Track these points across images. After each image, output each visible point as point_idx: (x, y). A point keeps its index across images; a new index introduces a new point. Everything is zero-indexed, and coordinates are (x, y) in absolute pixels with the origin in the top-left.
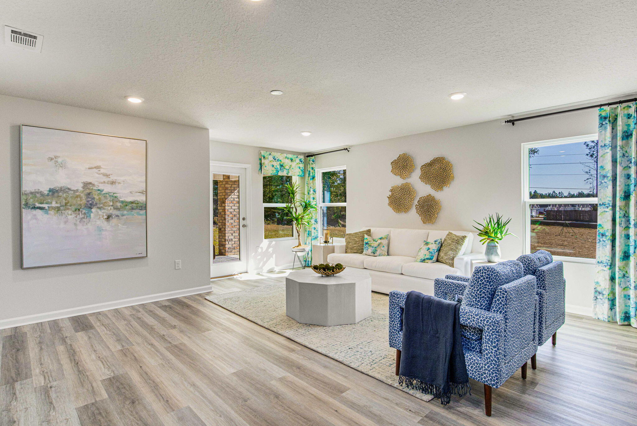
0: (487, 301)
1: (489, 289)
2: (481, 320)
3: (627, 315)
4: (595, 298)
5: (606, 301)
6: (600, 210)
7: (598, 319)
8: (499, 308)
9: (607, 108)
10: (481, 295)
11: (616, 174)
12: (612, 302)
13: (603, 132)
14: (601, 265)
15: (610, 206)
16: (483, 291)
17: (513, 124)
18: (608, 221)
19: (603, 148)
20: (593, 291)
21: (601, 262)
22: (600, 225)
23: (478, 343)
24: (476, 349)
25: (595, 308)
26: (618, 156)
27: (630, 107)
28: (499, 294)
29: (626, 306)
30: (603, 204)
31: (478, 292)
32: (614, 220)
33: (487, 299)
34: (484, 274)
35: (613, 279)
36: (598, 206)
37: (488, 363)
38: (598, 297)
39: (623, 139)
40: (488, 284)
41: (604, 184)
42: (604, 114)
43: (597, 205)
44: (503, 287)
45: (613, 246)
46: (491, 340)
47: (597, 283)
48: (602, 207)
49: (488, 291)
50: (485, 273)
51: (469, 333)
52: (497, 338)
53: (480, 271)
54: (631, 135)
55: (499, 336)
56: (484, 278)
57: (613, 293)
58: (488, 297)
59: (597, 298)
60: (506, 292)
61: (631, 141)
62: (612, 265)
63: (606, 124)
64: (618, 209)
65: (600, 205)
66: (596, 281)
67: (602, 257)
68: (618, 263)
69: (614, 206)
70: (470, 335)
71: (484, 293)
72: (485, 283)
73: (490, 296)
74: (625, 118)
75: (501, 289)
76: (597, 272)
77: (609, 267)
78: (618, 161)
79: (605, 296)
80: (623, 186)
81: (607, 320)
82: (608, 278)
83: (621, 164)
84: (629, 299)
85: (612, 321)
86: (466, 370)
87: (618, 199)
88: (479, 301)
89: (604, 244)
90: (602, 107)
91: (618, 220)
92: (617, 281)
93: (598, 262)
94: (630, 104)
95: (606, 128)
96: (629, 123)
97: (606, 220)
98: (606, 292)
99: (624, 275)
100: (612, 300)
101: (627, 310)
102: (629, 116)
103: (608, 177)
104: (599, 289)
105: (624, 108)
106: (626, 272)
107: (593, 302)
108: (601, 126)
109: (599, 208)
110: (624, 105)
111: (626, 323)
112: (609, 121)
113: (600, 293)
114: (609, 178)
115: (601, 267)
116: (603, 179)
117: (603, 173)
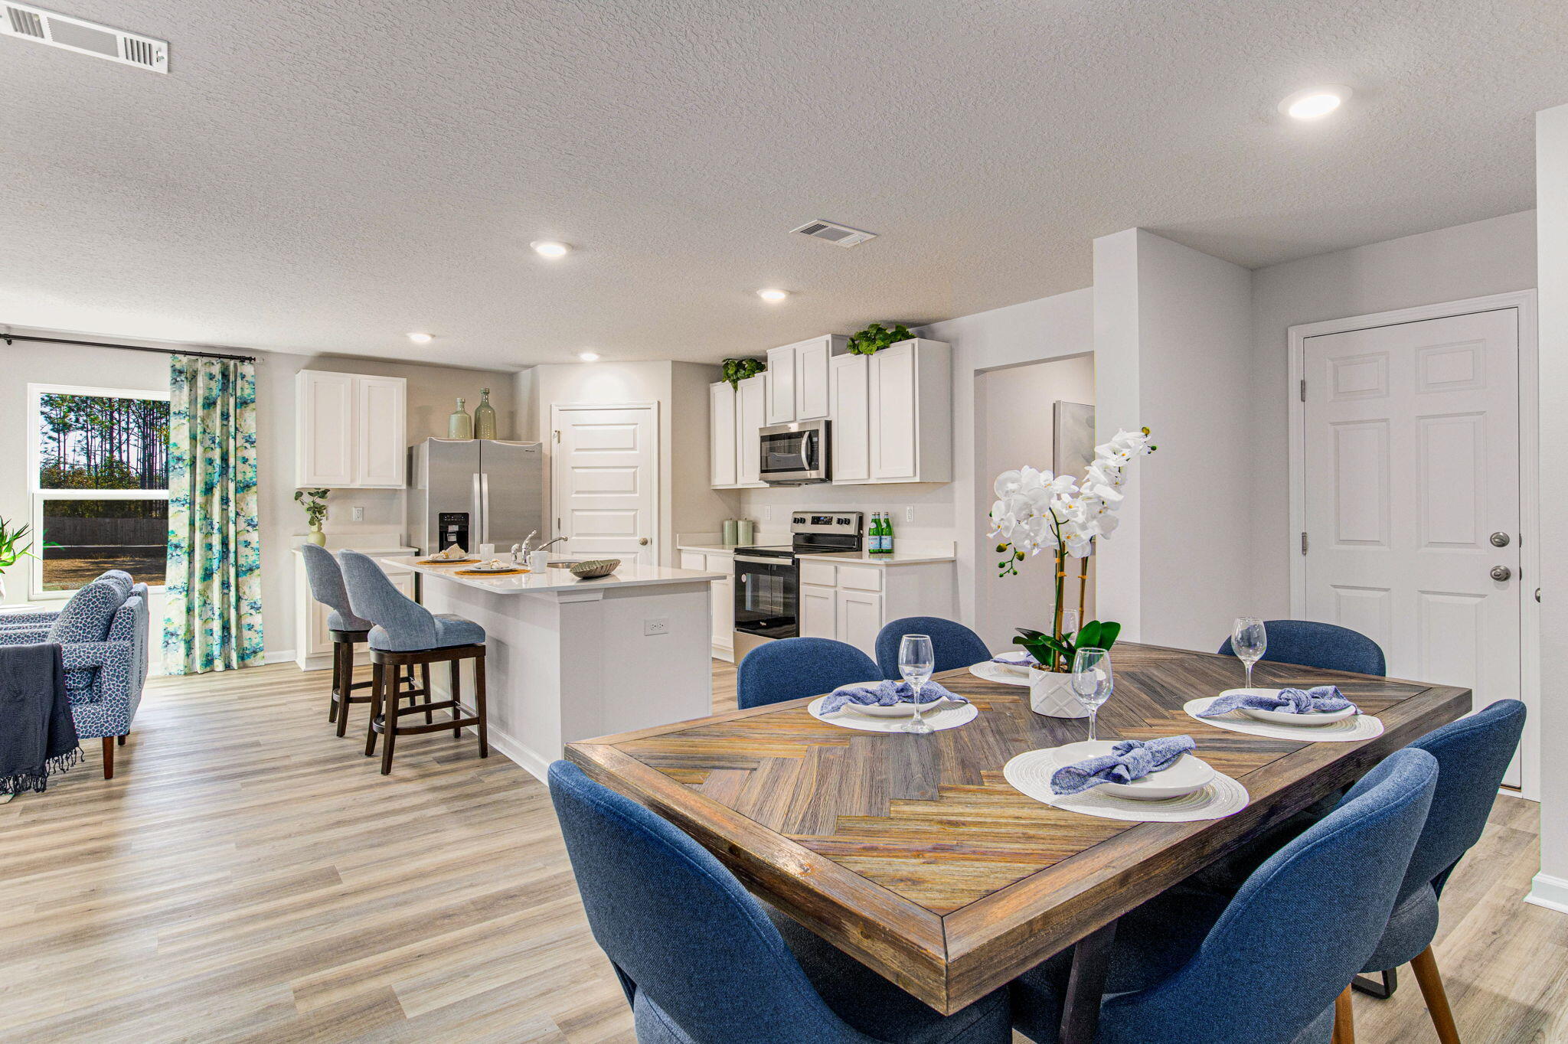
0: (101, 629)
1: (104, 612)
2: (101, 654)
3: (209, 658)
4: (166, 644)
5: (183, 643)
6: (172, 509)
7: (170, 674)
8: (123, 634)
9: (185, 359)
10: (92, 623)
11: (195, 458)
12: (189, 644)
13: (177, 392)
14: (175, 591)
15: (186, 503)
16: (97, 616)
17: (9, 343)
18: (184, 524)
19: (177, 417)
20: (163, 633)
21: (174, 587)
22: (173, 532)
23: (87, 692)
24: (85, 699)
25: (165, 659)
26: (198, 432)
27: (213, 364)
28: (122, 615)
29: (208, 645)
30: (177, 500)
31: (89, 620)
32: (192, 524)
33: (101, 627)
34: (98, 594)
35: (190, 610)
36: (170, 502)
37: (111, 706)
38: (170, 642)
39: (204, 407)
40: (103, 606)
41: (179, 470)
42: (178, 366)
43: (167, 501)
44: (126, 605)
45: (191, 562)
46: (117, 674)
47: (169, 620)
48: (175, 504)
49: (103, 616)
50: (99, 592)
51: (71, 682)
52: (125, 669)
53: (92, 591)
54: (214, 403)
55: (128, 666)
56: (98, 600)
57: (190, 631)
58: (103, 624)
59: (168, 644)
60: (132, 611)
61: (215, 412)
62: (189, 591)
63: (182, 381)
64: (197, 507)
65: (172, 501)
66: (166, 618)
67: (176, 580)
68: (198, 585)
69: (192, 503)
70: (74, 683)
71: (97, 619)
72: (99, 606)
73: (105, 623)
74: (207, 378)
75: (125, 608)
76: (168, 603)
77: (185, 593)
78: (198, 438)
79: (180, 637)
80: (203, 474)
81: (183, 673)
82: (184, 609)
83: (202, 443)
84: (212, 635)
85: (189, 672)
86: (75, 730)
87: (198, 493)
88: (89, 632)
89: (179, 560)
90: (176, 355)
91: (197, 524)
92: (197, 611)
93: (170, 589)
94: (214, 360)
95: (181, 388)
96: (211, 386)
97: (182, 524)
98: (181, 632)
99: (205, 602)
100: (189, 642)
101: (208, 652)
102: (212, 377)
103: (184, 460)
104: (171, 629)
105: (205, 364)
106: (208, 597)
107: (162, 651)
108: (174, 383)
109: (170, 506)
110: (205, 360)
111: (208, 669)
112: (187, 378)
113: (172, 635)
114: (186, 462)
115: (175, 595)
116: (177, 463)
117: (177, 453)
